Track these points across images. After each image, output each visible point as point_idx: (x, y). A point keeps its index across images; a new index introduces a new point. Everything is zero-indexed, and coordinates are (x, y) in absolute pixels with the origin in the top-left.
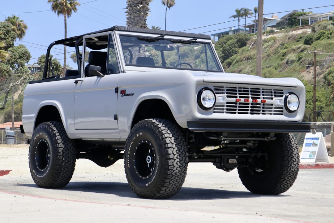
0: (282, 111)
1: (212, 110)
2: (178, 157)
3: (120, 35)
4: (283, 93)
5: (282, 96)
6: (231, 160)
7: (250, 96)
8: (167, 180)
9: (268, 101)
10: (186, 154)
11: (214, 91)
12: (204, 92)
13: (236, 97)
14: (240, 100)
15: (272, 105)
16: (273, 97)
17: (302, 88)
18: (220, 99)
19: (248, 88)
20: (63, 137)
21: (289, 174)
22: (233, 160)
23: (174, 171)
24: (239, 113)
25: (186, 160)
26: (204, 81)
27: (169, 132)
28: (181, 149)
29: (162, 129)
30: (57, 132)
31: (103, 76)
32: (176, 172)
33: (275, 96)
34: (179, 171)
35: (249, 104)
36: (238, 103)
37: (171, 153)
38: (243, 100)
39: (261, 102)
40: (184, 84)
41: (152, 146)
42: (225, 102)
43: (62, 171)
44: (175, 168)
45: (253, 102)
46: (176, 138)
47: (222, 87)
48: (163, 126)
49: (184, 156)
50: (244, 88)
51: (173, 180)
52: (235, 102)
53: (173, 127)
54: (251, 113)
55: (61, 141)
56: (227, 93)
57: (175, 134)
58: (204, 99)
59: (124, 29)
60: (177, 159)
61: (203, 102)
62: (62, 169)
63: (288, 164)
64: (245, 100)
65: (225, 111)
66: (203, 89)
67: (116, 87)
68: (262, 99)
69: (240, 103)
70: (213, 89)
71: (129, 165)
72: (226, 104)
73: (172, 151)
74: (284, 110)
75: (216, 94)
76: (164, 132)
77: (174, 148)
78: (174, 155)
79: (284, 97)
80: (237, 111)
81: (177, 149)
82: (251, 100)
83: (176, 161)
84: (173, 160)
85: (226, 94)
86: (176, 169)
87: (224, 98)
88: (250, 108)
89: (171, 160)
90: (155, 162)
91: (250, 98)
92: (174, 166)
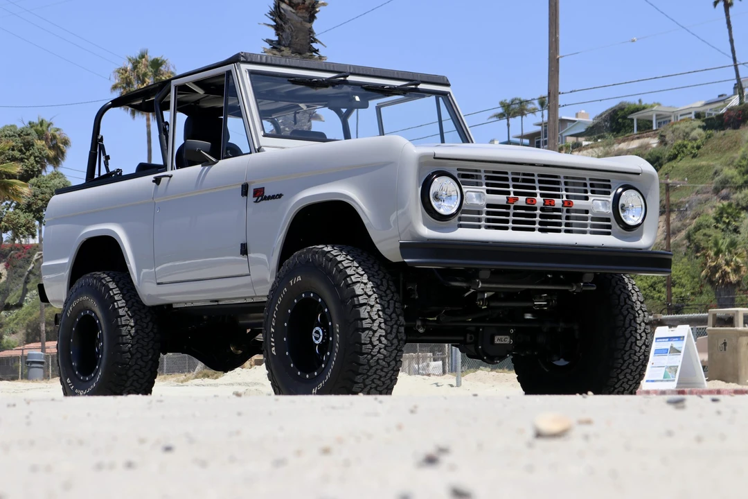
0: (609, 227)
1: (455, 221)
2: (383, 325)
3: (251, 73)
4: (610, 187)
5: (608, 193)
6: (500, 337)
7: (538, 191)
8: (359, 377)
9: (577, 203)
10: (398, 320)
11: (459, 180)
12: (436, 180)
13: (508, 193)
14: (517, 199)
15: (587, 212)
16: (589, 194)
17: (651, 176)
18: (472, 198)
19: (533, 175)
20: (130, 303)
21: (628, 367)
22: (503, 337)
23: (373, 356)
24: (514, 229)
25: (400, 333)
26: (436, 156)
27: (360, 270)
28: (388, 308)
29: (346, 265)
30: (119, 292)
31: (215, 163)
32: (378, 359)
33: (593, 192)
34: (385, 357)
35: (535, 209)
36: (512, 206)
37: (367, 316)
39: (563, 206)
40: (391, 163)
41: (325, 304)
42: (484, 203)
43: (128, 378)
44: (376, 350)
45: (544, 204)
46: (377, 284)
47: (476, 171)
48: (347, 259)
49: (396, 324)
50: (524, 174)
51: (372, 378)
52: (505, 203)
53: (369, 260)
54: (540, 230)
55: (127, 312)
56: (487, 185)
57: (373, 276)
58: (437, 197)
59: (259, 60)
60: (380, 330)
61: (434, 203)
62: (130, 373)
63: (626, 344)
64: (526, 199)
65: (483, 223)
66: (433, 173)
67: (243, 182)
68: (565, 199)
69: (516, 208)
70: (455, 174)
71: (273, 349)
72: (486, 209)
73: (368, 312)
74: (613, 223)
75: (462, 186)
76: (349, 272)
77: (372, 307)
78: (374, 321)
79: (612, 195)
80: (510, 224)
81: (380, 309)
83: (377, 334)
84: (371, 333)
85: (484, 187)
86: (379, 352)
87: (480, 195)
88: (538, 219)
89: (367, 332)
90: (331, 339)
91: (538, 195)
92: (374, 346)
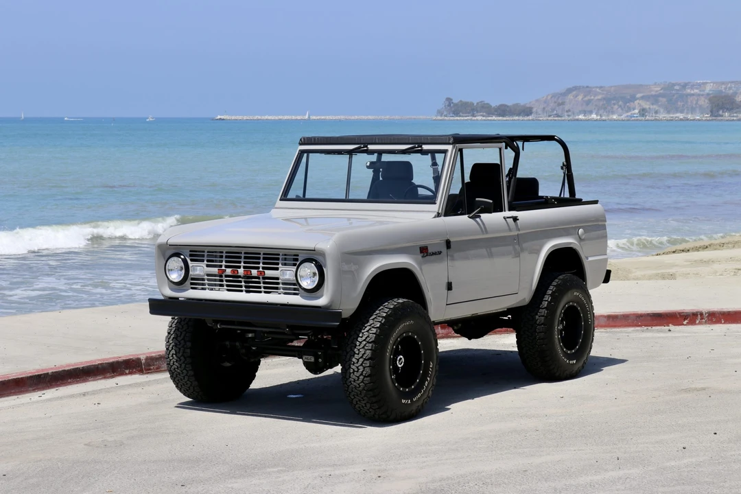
0: (296, 289)
1: (187, 285)
4: (297, 260)
7: (242, 264)
9: (268, 273)
11: (188, 258)
12: (170, 259)
13: (221, 266)
14: (225, 271)
15: (278, 279)
16: (280, 265)
18: (196, 270)
19: (241, 253)
22: (309, 357)
24: (227, 290)
26: (169, 244)
33: (284, 264)
35: (240, 277)
36: (223, 275)
38: (229, 271)
39: (258, 275)
42: (203, 273)
45: (244, 274)
47: (202, 251)
50: (235, 253)
54: (246, 291)
56: (208, 261)
61: (168, 274)
64: (232, 270)
66: (172, 255)
68: (261, 269)
69: (226, 276)
70: (187, 254)
72: (207, 277)
74: (298, 286)
75: (190, 263)
80: (225, 288)
82: (241, 271)
85: (205, 262)
87: (201, 268)
88: (243, 284)
91: (242, 267)
